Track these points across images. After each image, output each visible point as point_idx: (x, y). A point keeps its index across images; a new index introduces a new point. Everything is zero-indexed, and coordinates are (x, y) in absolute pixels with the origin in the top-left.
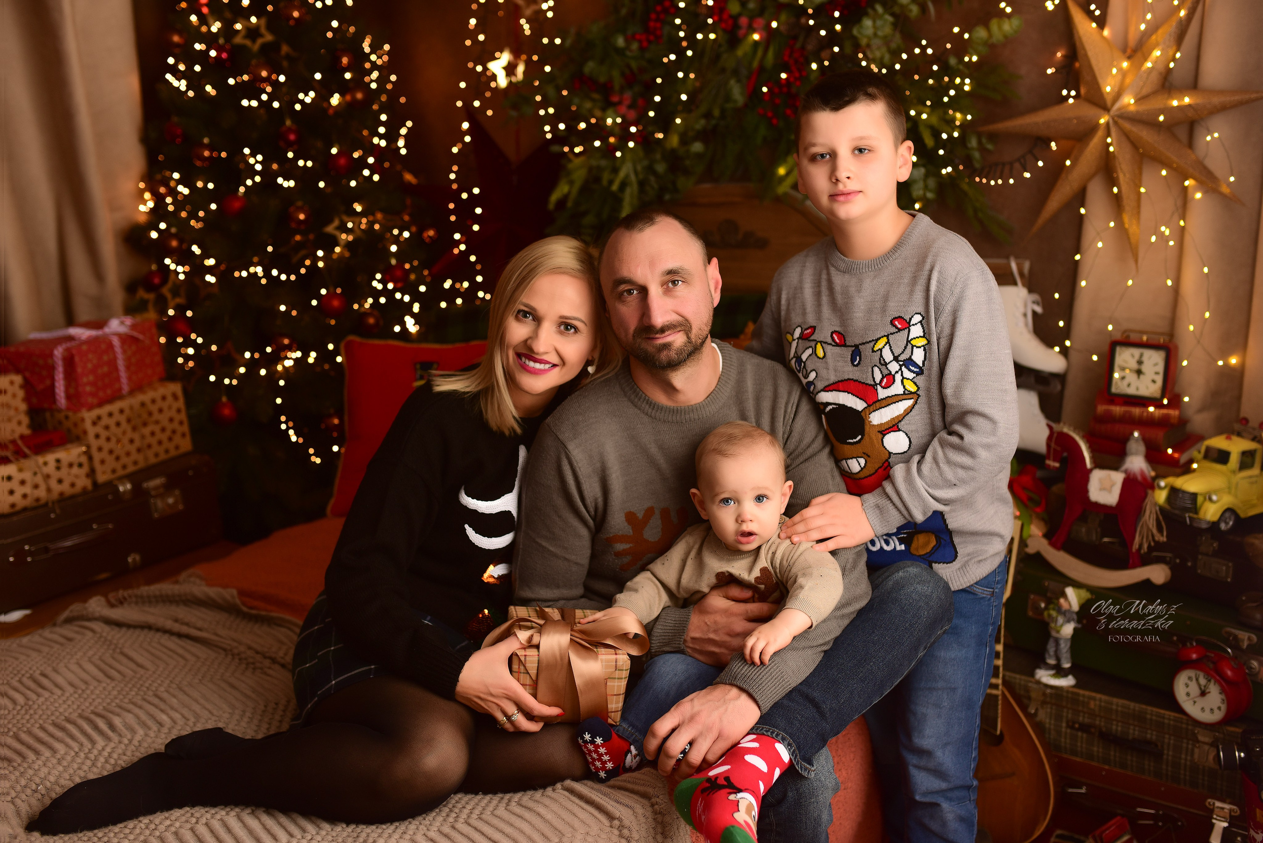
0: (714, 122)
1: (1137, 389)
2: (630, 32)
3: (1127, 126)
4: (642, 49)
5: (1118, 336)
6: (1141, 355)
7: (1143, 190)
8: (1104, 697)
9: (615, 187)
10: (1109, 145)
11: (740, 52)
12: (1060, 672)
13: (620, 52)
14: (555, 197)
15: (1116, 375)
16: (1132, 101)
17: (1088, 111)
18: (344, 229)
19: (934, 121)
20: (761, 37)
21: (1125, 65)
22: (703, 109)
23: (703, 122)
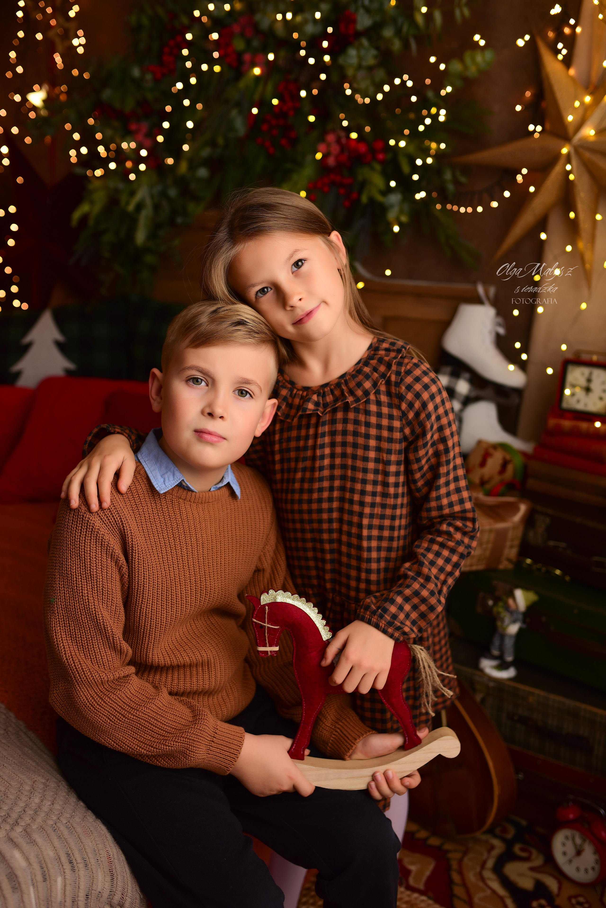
0: (218, 151)
1: (586, 405)
2: (145, 64)
3: (587, 155)
4: (156, 80)
5: (570, 356)
6: (591, 374)
7: (599, 217)
8: (542, 693)
9: (131, 208)
10: (569, 173)
11: (242, 84)
12: (503, 666)
13: (138, 83)
14: (77, 215)
15: (567, 392)
16: (592, 132)
17: (551, 142)
19: (412, 149)
20: (262, 71)
21: (588, 99)
22: (208, 136)
23: (208, 150)
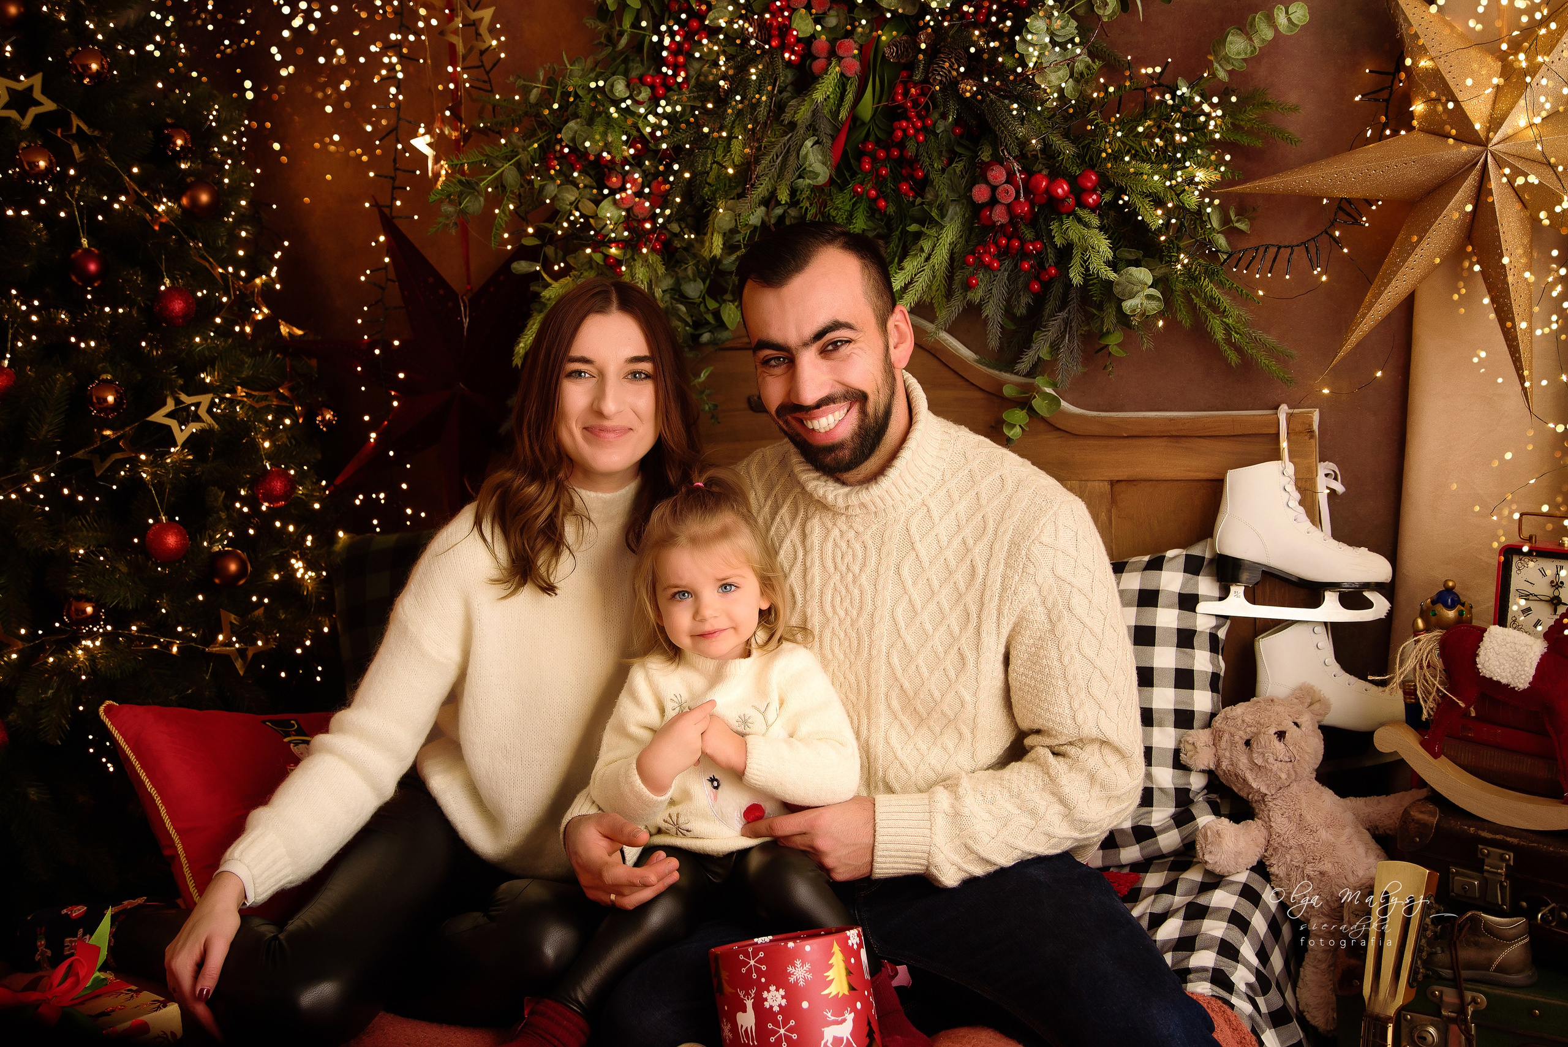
0: (779, 211)
2: (634, 74)
6: (1557, 571)
18: (183, 415)
22: (762, 190)
23: (761, 211)
